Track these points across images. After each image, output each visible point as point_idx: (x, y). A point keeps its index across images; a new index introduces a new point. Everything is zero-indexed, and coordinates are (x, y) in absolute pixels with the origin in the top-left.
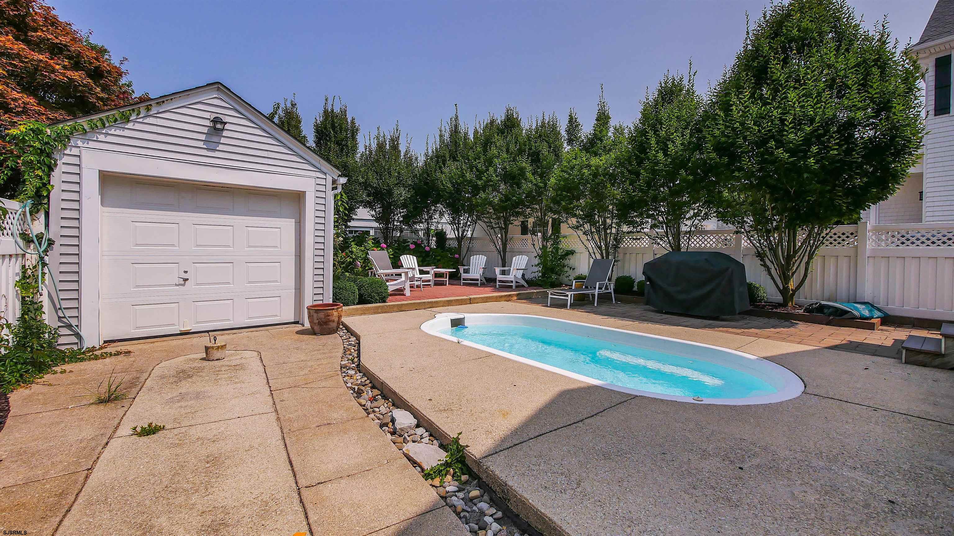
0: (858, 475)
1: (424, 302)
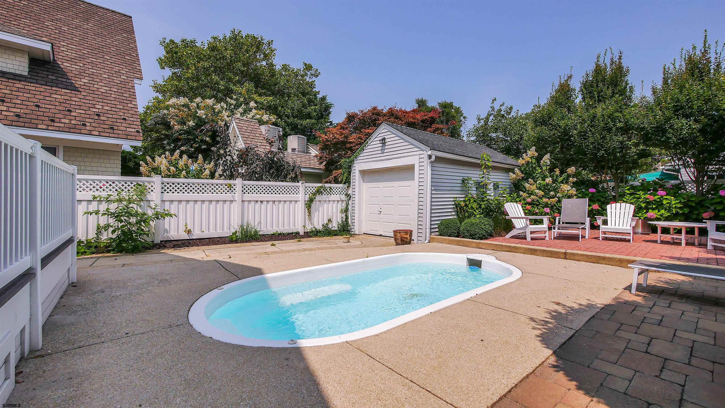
0: (118, 294)
1: (502, 245)
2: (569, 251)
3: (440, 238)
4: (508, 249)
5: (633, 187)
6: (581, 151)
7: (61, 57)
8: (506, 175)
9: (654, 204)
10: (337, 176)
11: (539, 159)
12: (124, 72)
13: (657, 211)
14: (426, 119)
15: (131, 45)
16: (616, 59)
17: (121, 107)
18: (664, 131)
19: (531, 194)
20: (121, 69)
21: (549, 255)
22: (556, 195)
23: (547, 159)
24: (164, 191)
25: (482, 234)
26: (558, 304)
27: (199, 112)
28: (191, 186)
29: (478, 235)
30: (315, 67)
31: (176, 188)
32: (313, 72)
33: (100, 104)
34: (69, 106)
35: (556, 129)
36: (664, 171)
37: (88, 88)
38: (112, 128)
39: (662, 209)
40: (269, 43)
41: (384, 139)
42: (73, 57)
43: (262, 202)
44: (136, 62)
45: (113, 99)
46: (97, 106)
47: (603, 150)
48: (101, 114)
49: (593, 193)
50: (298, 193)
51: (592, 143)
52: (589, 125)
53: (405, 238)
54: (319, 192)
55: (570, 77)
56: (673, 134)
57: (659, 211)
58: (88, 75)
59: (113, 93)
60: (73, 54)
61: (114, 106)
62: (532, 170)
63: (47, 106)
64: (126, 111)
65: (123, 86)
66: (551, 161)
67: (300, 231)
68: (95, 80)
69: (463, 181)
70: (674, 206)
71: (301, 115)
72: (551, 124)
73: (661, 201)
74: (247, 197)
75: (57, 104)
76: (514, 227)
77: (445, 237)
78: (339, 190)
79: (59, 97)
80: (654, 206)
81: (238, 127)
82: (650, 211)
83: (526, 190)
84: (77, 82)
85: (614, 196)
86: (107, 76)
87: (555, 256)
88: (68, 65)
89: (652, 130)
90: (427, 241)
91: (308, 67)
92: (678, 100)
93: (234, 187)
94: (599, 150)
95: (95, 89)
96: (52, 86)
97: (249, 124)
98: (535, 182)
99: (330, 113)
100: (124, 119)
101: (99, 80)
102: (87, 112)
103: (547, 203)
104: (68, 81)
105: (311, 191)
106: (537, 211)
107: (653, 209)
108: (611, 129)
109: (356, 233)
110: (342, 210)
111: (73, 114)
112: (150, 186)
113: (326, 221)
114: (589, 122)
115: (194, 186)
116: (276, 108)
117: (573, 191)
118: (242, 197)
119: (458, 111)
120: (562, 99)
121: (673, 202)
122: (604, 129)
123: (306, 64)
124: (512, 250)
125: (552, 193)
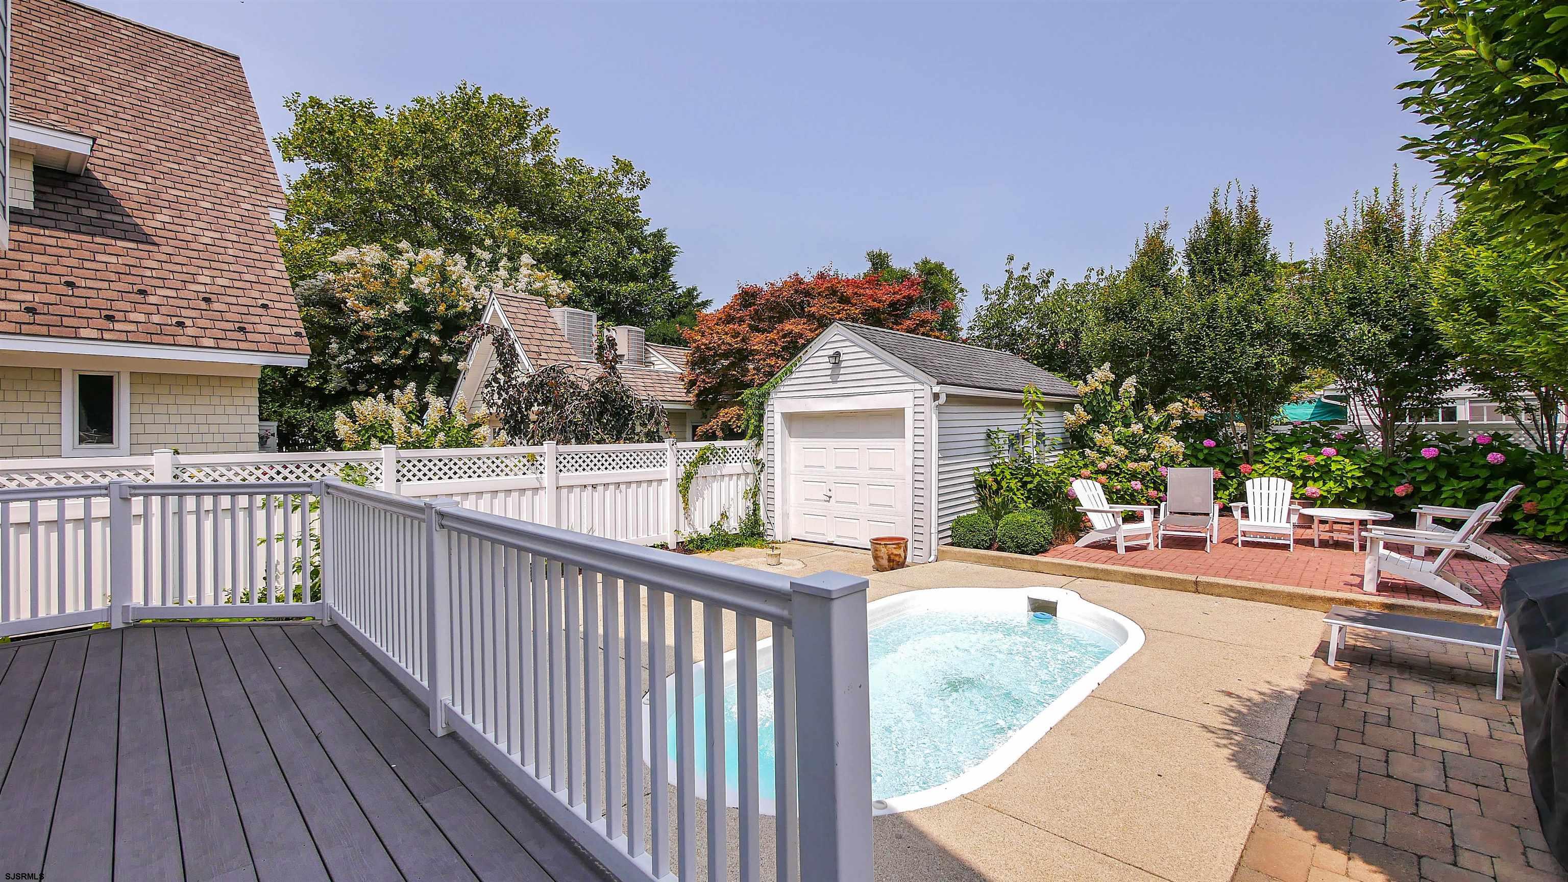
2: (1202, 579)
3: (959, 552)
4: (1093, 574)
5: (1278, 438)
6: (1189, 372)
7: (101, 162)
8: (1057, 414)
9: (1317, 471)
10: (730, 421)
11: (1116, 385)
12: (246, 194)
13: (1321, 483)
14: (898, 300)
15: (248, 127)
16: (1247, 202)
17: (253, 278)
18: (1333, 343)
19: (1105, 453)
20: (237, 186)
21: (1168, 585)
22: (1149, 455)
23: (1130, 384)
24: (401, 478)
25: (1038, 544)
26: (1229, 694)
27: (416, 280)
28: (455, 464)
29: (1031, 546)
30: (637, 168)
31: (425, 470)
32: (635, 179)
33: (206, 272)
34: (138, 280)
35: (1144, 329)
36: (1323, 400)
37: (172, 235)
38: (242, 329)
39: (1330, 480)
40: (540, 114)
41: (837, 355)
42: (127, 161)
43: (594, 487)
44: (268, 169)
45: (232, 260)
46: (201, 279)
47: (1230, 373)
48: (213, 297)
49: (1209, 448)
50: (664, 464)
51: (1211, 359)
52: (1204, 324)
53: (896, 555)
54: (703, 459)
55: (1165, 227)
56: (1347, 350)
57: (1324, 484)
58: (166, 204)
59: (229, 244)
60: (125, 154)
61: (236, 276)
62: (1105, 407)
63: (90, 284)
64: (266, 288)
65: (249, 227)
66: (1137, 389)
67: (668, 542)
68: (186, 215)
69: (989, 436)
70: (1349, 475)
71: (619, 274)
72: (1135, 319)
73: (1327, 466)
74: (567, 477)
75: (113, 277)
76: (1092, 527)
77: (968, 550)
78: (741, 451)
79: (113, 259)
80: (1316, 475)
81: (508, 314)
82: (1310, 483)
83: (1095, 445)
84: (147, 222)
85: (1246, 453)
86: (209, 206)
87: (1181, 588)
88: (120, 181)
89: (1313, 340)
90: (932, 558)
91: (625, 168)
92: (1355, 287)
93: (541, 460)
94: (1222, 371)
95: (190, 238)
96: (93, 235)
97: (527, 306)
98: (1111, 429)
99: (671, 265)
100: (265, 306)
101: (193, 216)
102: (182, 294)
103: (1135, 471)
104: (126, 220)
105: (688, 457)
106: (1119, 487)
107: (1315, 480)
108: (1243, 333)
109: (777, 538)
110: (746, 493)
111: (152, 299)
112: (372, 469)
113: (716, 518)
114: (1203, 320)
115: (460, 464)
116: (559, 257)
117: (1178, 447)
118: (557, 479)
119: (949, 277)
120: (1153, 269)
121: (1348, 468)
122: (1230, 333)
123: (618, 160)
124: (1100, 576)
125: (1143, 451)
